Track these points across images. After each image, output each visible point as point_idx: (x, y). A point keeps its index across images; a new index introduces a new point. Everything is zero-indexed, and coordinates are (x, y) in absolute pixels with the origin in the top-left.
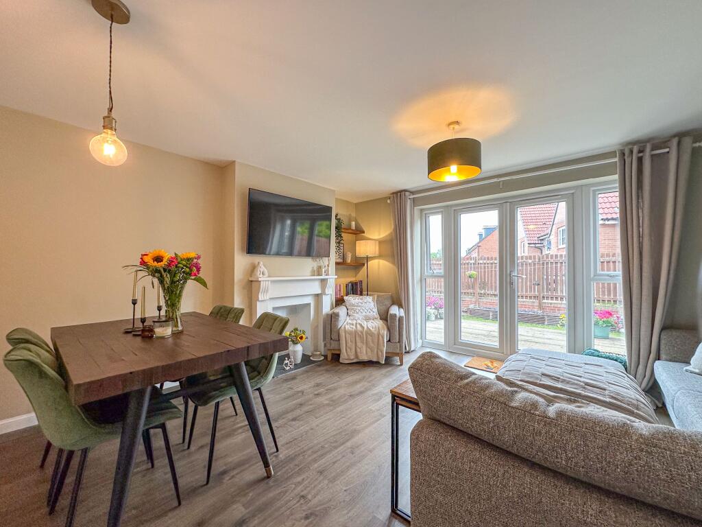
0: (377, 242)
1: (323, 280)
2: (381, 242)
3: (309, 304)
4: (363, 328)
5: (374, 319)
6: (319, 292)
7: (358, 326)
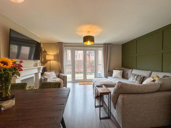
0: (53, 56)
1: (38, 68)
2: (54, 56)
3: (33, 77)
4: (56, 81)
5: (56, 78)
6: (37, 72)
7: (54, 81)
